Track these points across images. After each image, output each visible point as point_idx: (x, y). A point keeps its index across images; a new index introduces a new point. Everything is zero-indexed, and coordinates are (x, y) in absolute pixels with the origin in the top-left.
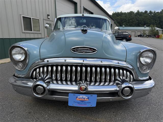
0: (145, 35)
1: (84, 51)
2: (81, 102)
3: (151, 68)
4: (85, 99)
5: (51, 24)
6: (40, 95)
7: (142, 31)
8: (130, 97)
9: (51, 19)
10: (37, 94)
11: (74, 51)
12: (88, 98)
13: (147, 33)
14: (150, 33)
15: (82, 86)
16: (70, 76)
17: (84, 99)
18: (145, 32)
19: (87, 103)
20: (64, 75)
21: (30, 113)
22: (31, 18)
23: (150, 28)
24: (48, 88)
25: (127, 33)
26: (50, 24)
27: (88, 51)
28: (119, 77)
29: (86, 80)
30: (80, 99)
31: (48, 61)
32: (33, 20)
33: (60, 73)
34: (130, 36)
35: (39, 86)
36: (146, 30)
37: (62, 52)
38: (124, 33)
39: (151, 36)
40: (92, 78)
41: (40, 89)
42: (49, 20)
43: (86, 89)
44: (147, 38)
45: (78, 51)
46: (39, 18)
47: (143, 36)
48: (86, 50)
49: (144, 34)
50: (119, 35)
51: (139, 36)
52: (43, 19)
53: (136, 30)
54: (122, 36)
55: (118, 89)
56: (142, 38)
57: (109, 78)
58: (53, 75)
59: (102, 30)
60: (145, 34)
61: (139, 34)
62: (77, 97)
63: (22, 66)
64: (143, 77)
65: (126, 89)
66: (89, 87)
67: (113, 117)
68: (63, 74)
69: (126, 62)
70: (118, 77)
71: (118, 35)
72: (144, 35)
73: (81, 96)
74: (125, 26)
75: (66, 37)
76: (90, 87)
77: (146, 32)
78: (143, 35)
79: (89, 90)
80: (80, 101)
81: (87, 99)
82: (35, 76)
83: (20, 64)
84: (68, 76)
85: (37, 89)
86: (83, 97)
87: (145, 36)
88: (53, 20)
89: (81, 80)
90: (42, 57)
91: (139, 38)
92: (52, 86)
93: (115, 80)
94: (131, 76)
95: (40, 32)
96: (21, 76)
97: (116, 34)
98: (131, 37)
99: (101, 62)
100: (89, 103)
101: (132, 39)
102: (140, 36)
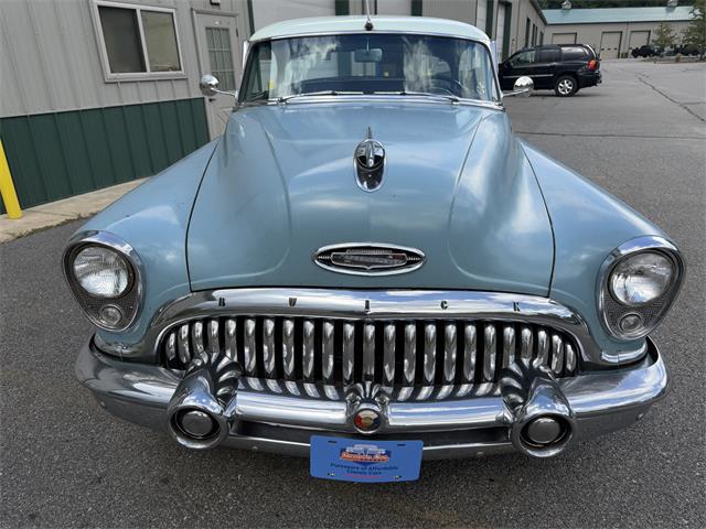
0: (667, 49)
1: (369, 264)
2: (360, 466)
3: (659, 319)
4: (377, 457)
5: (227, 30)
6: (199, 441)
7: (657, 27)
8: (552, 453)
9: (224, 8)
10: (189, 437)
11: (328, 262)
12: (388, 453)
13: (679, 37)
14: (693, 40)
15: (364, 412)
16: (312, 355)
17: (372, 455)
18: (668, 31)
19: (385, 468)
20: (288, 349)
21: (165, 481)
22: (134, 11)
23: (697, 12)
24: (228, 414)
25: (579, 50)
26: (223, 29)
27: (386, 261)
28: (518, 362)
29: (379, 377)
30: (355, 456)
31: (222, 302)
32: (144, 20)
33: (271, 340)
34: (593, 62)
35: (195, 412)
36: (676, 24)
37: (278, 266)
38: (565, 49)
39: (695, 52)
40: (406, 361)
41: (197, 421)
42: (215, 9)
43: (380, 420)
44: (677, 61)
45: (342, 260)
46: (172, 4)
47: (656, 54)
48: (377, 260)
49: (665, 40)
50: (541, 61)
51: (636, 53)
52: (192, 9)
53: (625, 26)
54: (555, 64)
55: (509, 417)
56: (652, 64)
57: (473, 360)
58: (247, 351)
59: (457, 101)
60: (668, 41)
61: (639, 41)
62: (344, 450)
63: (119, 316)
64: (619, 351)
65: (542, 420)
66: (389, 412)
67: (487, 502)
68: (284, 346)
69: (548, 297)
70: (512, 358)
71: (539, 59)
72: (662, 50)
73: (359, 447)
74: (573, 7)
75: (290, 199)
76: (393, 410)
77: (672, 34)
78: (656, 48)
79: (392, 423)
80: (357, 462)
81: (384, 457)
82: (173, 350)
83: (110, 310)
84: (308, 353)
85: (185, 419)
86: (365, 451)
87: (669, 54)
88: (234, 12)
89: (358, 375)
90: (198, 283)
91: (640, 65)
92: (243, 402)
93: (501, 371)
94: (569, 347)
95: (182, 72)
96: (118, 350)
97: (529, 54)
98: (597, 66)
99: (442, 306)
100: (391, 468)
101: (602, 79)
102: (644, 52)
